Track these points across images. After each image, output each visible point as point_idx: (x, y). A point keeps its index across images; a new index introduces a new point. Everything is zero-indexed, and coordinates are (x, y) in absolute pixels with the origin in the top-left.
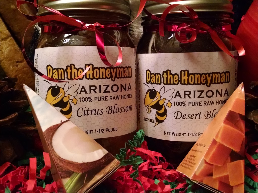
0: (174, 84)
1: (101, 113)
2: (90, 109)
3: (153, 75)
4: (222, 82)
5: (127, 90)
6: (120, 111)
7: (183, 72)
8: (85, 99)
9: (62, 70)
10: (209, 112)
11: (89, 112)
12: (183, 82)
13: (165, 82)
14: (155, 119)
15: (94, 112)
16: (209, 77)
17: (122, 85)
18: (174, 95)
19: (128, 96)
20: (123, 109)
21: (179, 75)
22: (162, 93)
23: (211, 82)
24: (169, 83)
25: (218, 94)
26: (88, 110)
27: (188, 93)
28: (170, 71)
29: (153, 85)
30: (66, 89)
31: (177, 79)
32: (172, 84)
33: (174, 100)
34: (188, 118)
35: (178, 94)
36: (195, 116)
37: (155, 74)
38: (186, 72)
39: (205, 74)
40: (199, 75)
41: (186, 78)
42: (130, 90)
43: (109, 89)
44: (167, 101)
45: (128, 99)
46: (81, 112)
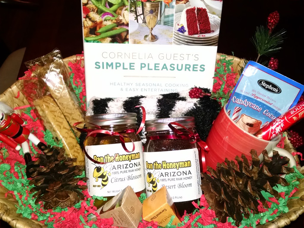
0: (159, 169)
1: (124, 180)
2: (118, 178)
3: (149, 164)
4: (186, 166)
5: (138, 166)
6: (135, 178)
7: (163, 162)
8: (115, 173)
9: (102, 158)
10: (180, 185)
11: (118, 180)
12: (164, 168)
13: (155, 168)
14: (152, 190)
15: (120, 179)
16: (177, 164)
17: (135, 164)
18: (160, 175)
19: (139, 169)
20: (136, 177)
21: (162, 163)
22: (154, 174)
23: (179, 167)
24: (157, 168)
25: (184, 173)
26: (117, 179)
27: (167, 174)
28: (157, 162)
29: (150, 170)
30: (105, 168)
31: (161, 166)
32: (158, 169)
33: (160, 178)
34: (168, 188)
35: (162, 175)
36: (172, 187)
37: (150, 164)
38: (165, 162)
39: (175, 163)
40: (172, 164)
41: (165, 165)
42: (139, 165)
43: (128, 166)
44: (157, 179)
45: (138, 171)
46: (113, 180)
